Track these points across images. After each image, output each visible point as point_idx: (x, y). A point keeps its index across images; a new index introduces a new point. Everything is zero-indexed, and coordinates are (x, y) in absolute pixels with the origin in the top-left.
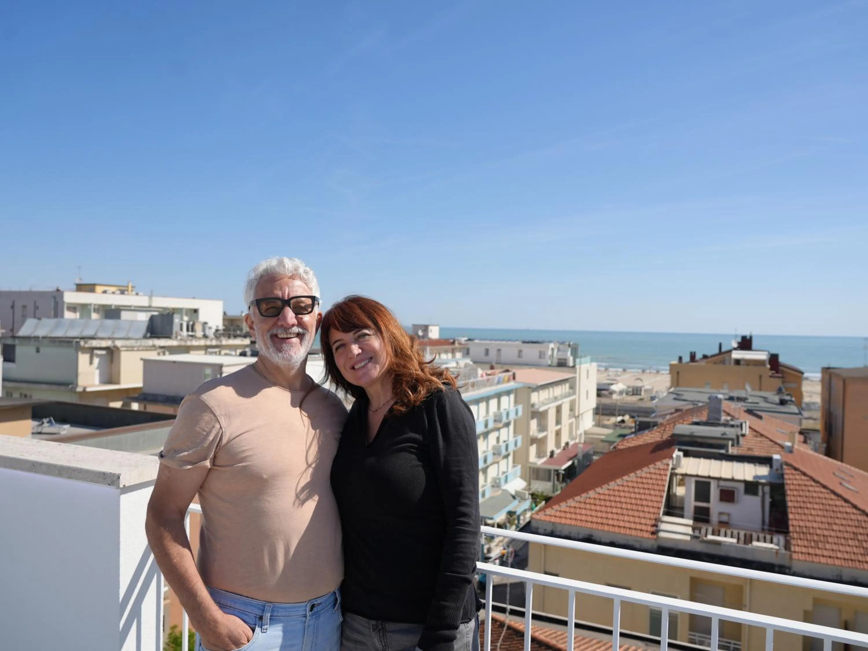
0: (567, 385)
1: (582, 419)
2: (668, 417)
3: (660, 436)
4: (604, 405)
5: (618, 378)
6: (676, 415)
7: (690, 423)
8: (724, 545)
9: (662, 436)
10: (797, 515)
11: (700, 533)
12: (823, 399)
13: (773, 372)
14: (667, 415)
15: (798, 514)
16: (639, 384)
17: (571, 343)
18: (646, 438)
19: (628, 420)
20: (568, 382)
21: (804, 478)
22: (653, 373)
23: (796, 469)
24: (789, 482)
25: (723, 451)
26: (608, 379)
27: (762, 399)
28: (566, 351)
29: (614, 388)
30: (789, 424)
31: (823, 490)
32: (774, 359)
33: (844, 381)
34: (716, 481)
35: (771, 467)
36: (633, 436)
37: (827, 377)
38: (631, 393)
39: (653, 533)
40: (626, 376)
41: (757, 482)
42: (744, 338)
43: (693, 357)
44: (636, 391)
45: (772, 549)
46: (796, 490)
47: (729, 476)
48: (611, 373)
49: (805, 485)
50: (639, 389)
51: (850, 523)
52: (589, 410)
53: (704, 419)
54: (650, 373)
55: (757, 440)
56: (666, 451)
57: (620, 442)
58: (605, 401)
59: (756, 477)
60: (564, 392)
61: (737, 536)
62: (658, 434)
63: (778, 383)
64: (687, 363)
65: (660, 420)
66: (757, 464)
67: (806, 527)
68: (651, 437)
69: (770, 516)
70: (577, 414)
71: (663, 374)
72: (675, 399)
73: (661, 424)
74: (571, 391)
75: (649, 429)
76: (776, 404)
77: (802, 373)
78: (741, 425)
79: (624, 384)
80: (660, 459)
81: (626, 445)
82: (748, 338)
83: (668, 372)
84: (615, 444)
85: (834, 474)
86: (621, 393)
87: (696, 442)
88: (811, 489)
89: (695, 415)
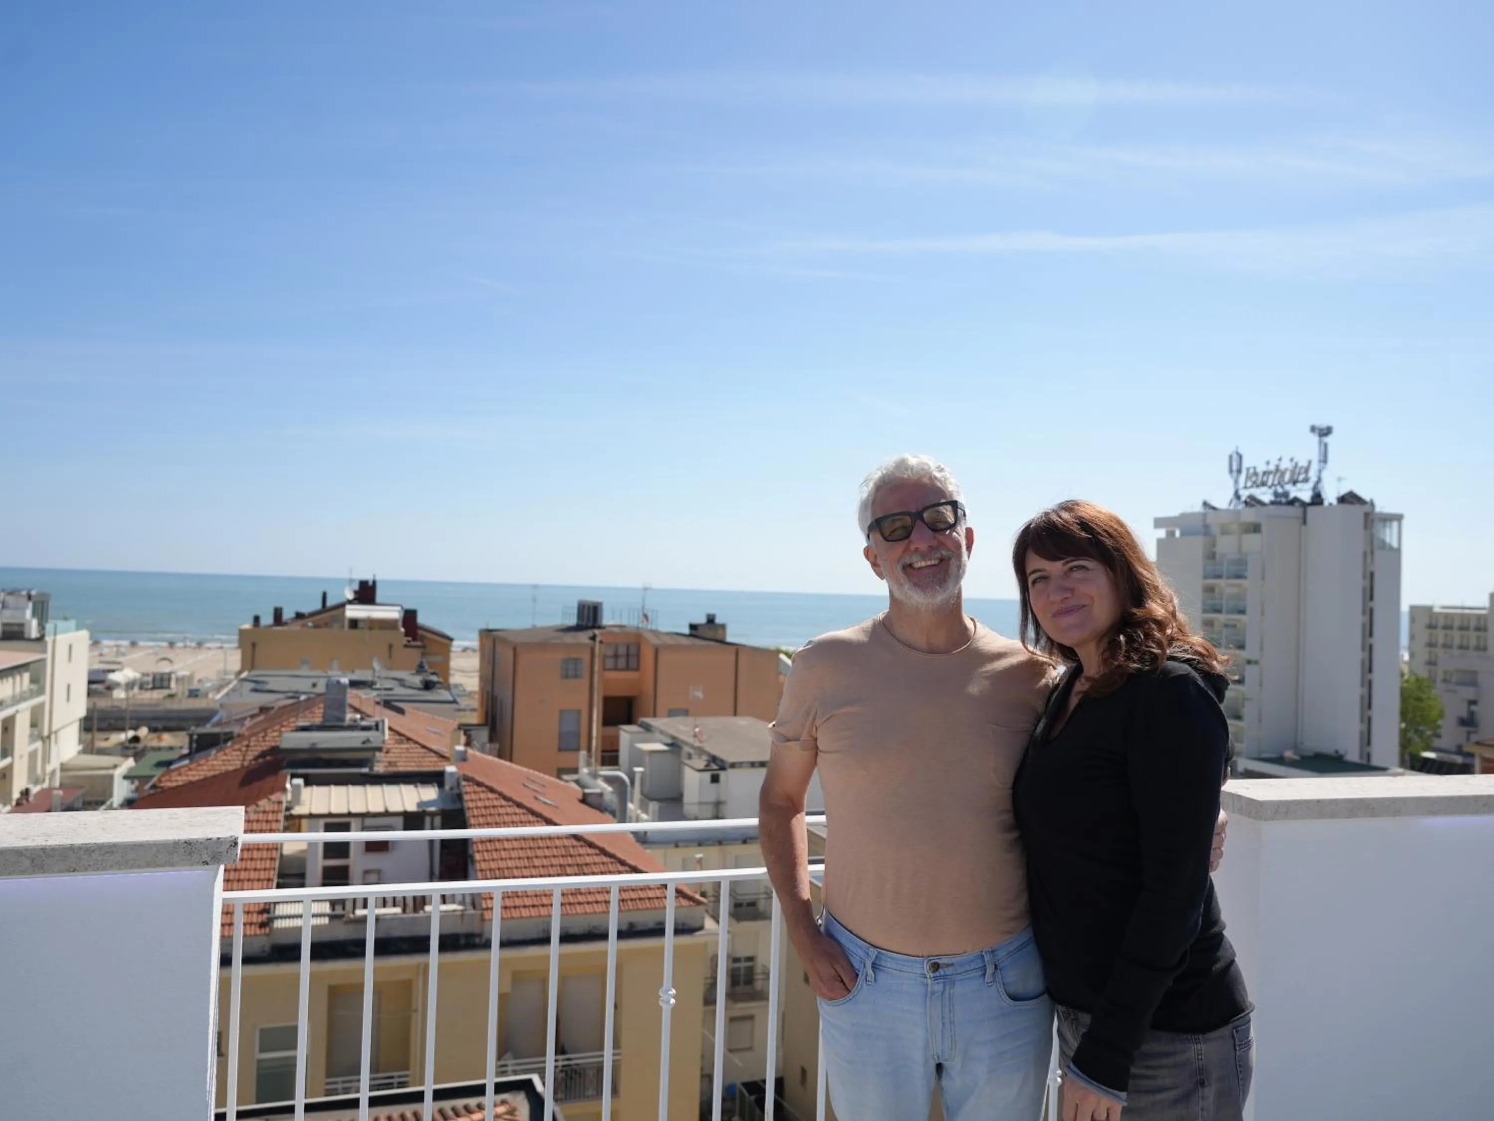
0: (27, 676)
1: (56, 742)
2: (248, 723)
3: (241, 758)
4: (102, 711)
5: (120, 659)
6: (262, 718)
7: (294, 729)
8: (385, 920)
9: (244, 756)
10: (485, 854)
11: (344, 909)
12: (482, 678)
13: (410, 638)
14: (245, 719)
15: (487, 851)
16: (165, 668)
17: (33, 593)
18: (215, 762)
19: (146, 737)
20: (27, 670)
21: (490, 796)
22: (190, 647)
23: (479, 784)
24: (471, 805)
25: (365, 770)
26: (101, 662)
27: (396, 683)
28: (23, 609)
29: (114, 677)
30: (441, 718)
31: (518, 811)
32: (410, 616)
33: (515, 649)
34: (359, 820)
35: (441, 785)
36: (186, 762)
37: (489, 643)
38: (150, 686)
39: (263, 925)
40: (137, 655)
41: (424, 812)
42: (363, 584)
43: (278, 614)
44: (160, 682)
45: (454, 911)
46: (482, 816)
47: (381, 809)
48: (105, 651)
49: (494, 807)
50: (166, 677)
51: (555, 852)
52: (71, 724)
53: (318, 720)
54: (185, 647)
55: (402, 749)
56: (270, 780)
57: (163, 775)
58: (102, 703)
59: (420, 804)
60: (18, 690)
61: (402, 904)
62: (238, 753)
63: (415, 655)
64: (270, 626)
65: (236, 730)
66: (419, 784)
67: (499, 869)
68: (223, 760)
69: (441, 862)
70: (46, 733)
71: (209, 648)
72: (255, 690)
73: (239, 736)
74: (34, 687)
75: (218, 747)
76: (419, 689)
77: (451, 639)
78: (377, 726)
79: (135, 670)
80: (265, 794)
81: (177, 781)
82: (370, 583)
83: (235, 645)
84: (155, 779)
85: (525, 785)
86: (130, 686)
87: (320, 759)
88: (502, 811)
89: (301, 715)
